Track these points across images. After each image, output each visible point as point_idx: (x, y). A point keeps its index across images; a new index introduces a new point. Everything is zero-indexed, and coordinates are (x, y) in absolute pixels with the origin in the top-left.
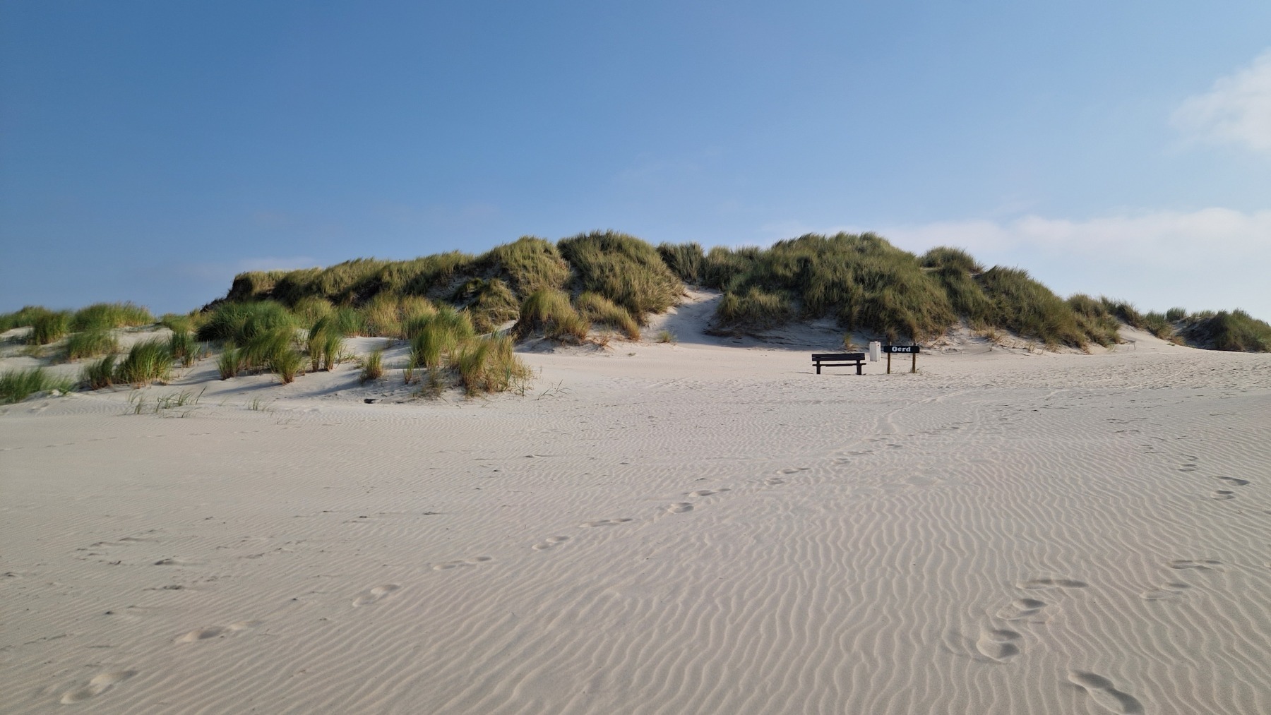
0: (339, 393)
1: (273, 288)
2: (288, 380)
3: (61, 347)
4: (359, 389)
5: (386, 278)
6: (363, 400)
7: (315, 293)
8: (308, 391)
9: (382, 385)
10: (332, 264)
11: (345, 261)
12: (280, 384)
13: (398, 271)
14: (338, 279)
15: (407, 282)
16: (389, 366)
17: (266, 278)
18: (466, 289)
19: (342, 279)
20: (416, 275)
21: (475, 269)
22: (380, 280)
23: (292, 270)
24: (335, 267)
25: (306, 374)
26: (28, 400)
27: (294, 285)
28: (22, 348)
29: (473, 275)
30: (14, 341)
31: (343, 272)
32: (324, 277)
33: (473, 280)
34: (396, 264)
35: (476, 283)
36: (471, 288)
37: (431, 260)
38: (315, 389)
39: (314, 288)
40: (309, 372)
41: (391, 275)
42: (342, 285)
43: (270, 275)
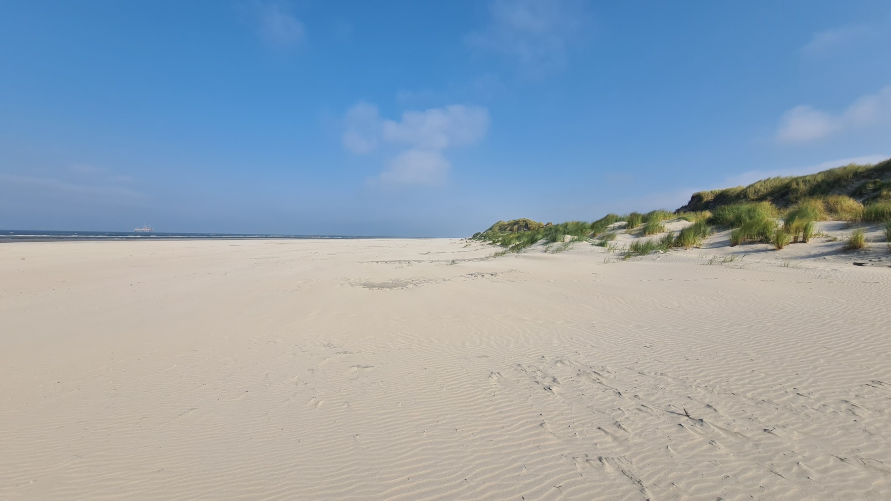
0: (827, 257)
1: (713, 198)
2: (780, 248)
3: (640, 230)
4: (843, 255)
5: (794, 186)
6: (852, 263)
7: (742, 199)
8: (798, 255)
9: (866, 254)
10: (752, 182)
11: (759, 180)
12: (775, 250)
13: (803, 181)
14: (757, 190)
15: (811, 187)
16: (867, 240)
17: (710, 194)
18: (866, 188)
19: (759, 190)
20: (818, 182)
21: (873, 174)
22: (790, 187)
23: (724, 189)
24: (755, 183)
25: (790, 245)
26: (649, 254)
27: (728, 196)
28: (625, 230)
29: (871, 178)
30: (620, 227)
31: (760, 186)
32: (748, 190)
33: (872, 181)
34: (801, 177)
35: (875, 183)
36: (871, 186)
37: (830, 172)
38: (803, 254)
39: (742, 196)
40: (791, 243)
41: (798, 184)
42: (760, 193)
43: (711, 192)
